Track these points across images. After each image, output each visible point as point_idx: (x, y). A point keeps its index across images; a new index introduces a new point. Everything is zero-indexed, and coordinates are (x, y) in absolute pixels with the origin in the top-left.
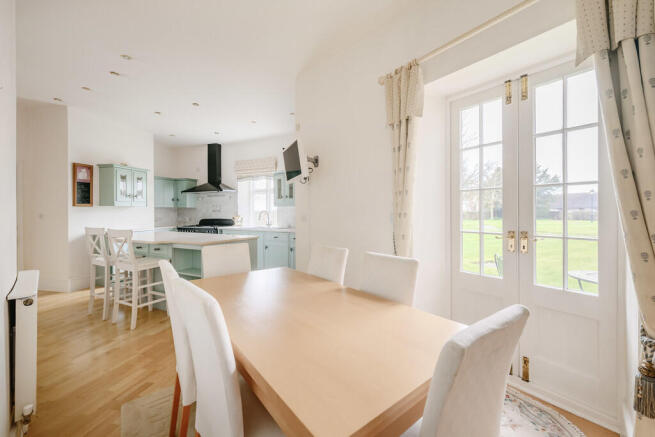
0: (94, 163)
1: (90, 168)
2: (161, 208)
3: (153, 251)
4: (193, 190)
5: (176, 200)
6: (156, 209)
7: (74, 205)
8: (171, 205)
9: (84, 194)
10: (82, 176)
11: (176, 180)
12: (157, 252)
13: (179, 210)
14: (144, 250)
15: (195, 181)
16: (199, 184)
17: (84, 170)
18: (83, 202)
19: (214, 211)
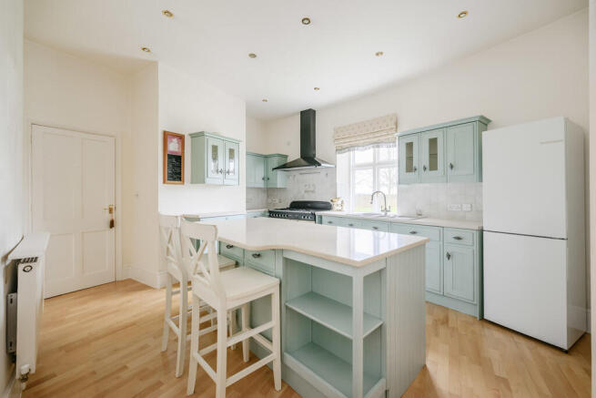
0: (185, 131)
1: (181, 138)
2: (251, 188)
3: (251, 258)
4: (284, 167)
5: (266, 179)
6: (247, 188)
7: (164, 182)
8: (261, 184)
9: (175, 169)
10: (174, 147)
11: (266, 157)
12: (257, 260)
13: (269, 191)
14: (237, 254)
15: (286, 157)
16: (289, 160)
17: (175, 140)
18: (174, 179)
19: (306, 192)
